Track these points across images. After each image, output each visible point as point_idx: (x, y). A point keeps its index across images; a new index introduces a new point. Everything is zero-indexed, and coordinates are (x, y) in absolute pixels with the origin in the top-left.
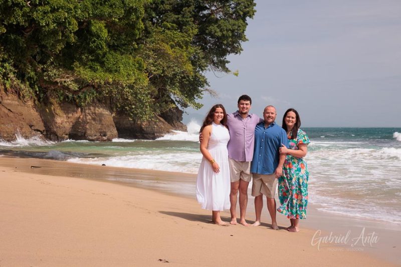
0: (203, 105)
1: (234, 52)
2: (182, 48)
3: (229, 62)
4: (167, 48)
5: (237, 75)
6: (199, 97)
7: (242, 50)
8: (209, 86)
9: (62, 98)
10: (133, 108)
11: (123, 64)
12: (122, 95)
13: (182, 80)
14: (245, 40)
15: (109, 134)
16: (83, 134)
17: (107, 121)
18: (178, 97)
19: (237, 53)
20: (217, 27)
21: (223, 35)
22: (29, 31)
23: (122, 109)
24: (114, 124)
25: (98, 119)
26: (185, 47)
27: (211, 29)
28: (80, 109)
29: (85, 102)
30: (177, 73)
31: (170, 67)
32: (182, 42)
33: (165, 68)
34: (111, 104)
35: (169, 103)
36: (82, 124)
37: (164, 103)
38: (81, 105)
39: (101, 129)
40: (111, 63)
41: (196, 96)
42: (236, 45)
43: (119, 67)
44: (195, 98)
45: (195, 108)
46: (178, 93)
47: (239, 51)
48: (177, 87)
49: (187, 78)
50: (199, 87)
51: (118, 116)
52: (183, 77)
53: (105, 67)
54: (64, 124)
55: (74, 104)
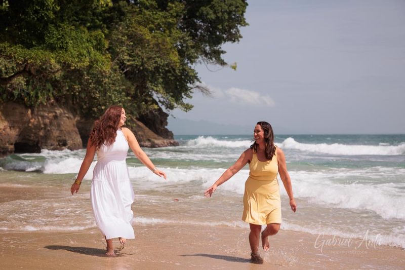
0: (193, 106)
1: (230, 40)
3: (225, 52)
4: (144, 32)
5: (235, 69)
6: (188, 96)
7: (241, 37)
8: (200, 82)
10: (102, 109)
11: (72, 39)
12: (88, 93)
13: (166, 76)
14: (245, 24)
15: (70, 142)
16: (35, 143)
17: (67, 126)
18: (162, 97)
19: (234, 41)
20: (210, 8)
21: (217, 17)
23: (89, 111)
24: (76, 129)
25: (56, 123)
26: (167, 32)
27: (202, 11)
28: (29, 112)
29: (37, 101)
30: (160, 65)
31: (151, 58)
33: (145, 59)
34: (73, 103)
35: (149, 103)
36: (33, 130)
37: (144, 103)
38: (32, 105)
39: (60, 137)
40: (53, 38)
41: (184, 95)
42: (233, 31)
43: (67, 43)
44: (183, 97)
45: (184, 110)
46: (161, 91)
47: (238, 39)
48: (160, 84)
49: (172, 71)
50: (187, 83)
51: (83, 120)
52: (167, 70)
53: (44, 42)
54: (8, 130)
55: (22, 104)
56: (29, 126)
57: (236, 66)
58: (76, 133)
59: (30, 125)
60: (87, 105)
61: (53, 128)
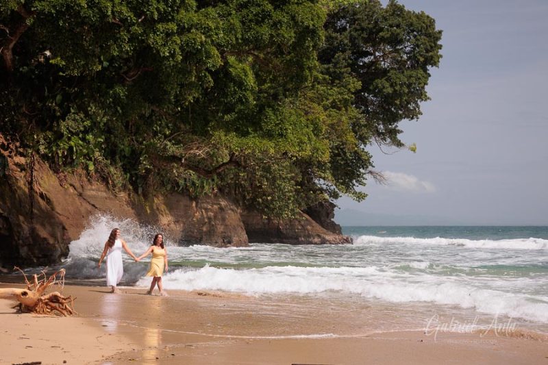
0: (367, 195)
1: (408, 117)
2: (339, 109)
3: (402, 132)
5: (414, 151)
6: (361, 183)
7: (421, 113)
8: (374, 167)
9: (169, 187)
10: (268, 201)
14: (427, 98)
15: (235, 239)
17: (233, 220)
19: (412, 118)
20: (386, 80)
21: (395, 91)
22: (133, 76)
23: (253, 202)
24: (242, 224)
25: (220, 217)
26: (344, 109)
27: (377, 85)
28: (194, 204)
29: (202, 192)
32: (340, 101)
34: (236, 194)
35: (318, 192)
36: (197, 226)
37: (311, 192)
38: (197, 196)
39: (225, 233)
40: (271, 123)
41: (356, 182)
42: (411, 106)
43: (286, 129)
44: (354, 185)
45: (356, 200)
46: (330, 178)
47: (417, 116)
48: (328, 169)
49: (342, 154)
50: (360, 168)
51: (245, 213)
52: (337, 153)
53: (261, 129)
54: (172, 225)
55: (187, 195)
56: (193, 221)
57: (416, 148)
58: (242, 228)
59: (195, 219)
60: (250, 195)
61: (218, 222)
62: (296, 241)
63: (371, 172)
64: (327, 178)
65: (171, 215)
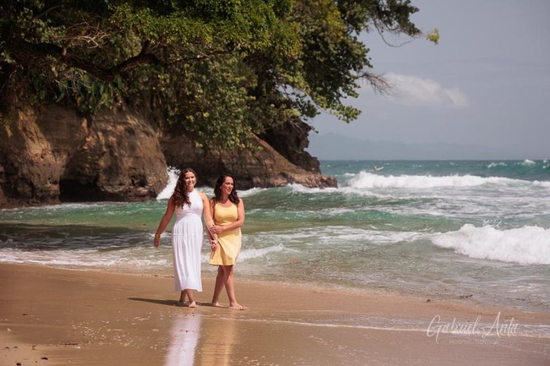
0: (360, 112)
3: (416, 10)
5: (436, 41)
6: (351, 93)
8: (371, 66)
9: (43, 94)
10: (204, 119)
13: (310, 55)
15: (151, 180)
16: (92, 181)
17: (147, 149)
18: (293, 94)
23: (179, 121)
24: (161, 155)
25: (127, 144)
28: (85, 124)
29: (98, 102)
34: (152, 108)
35: (284, 106)
36: (89, 157)
37: (273, 105)
38: (89, 110)
39: (135, 169)
41: (343, 91)
43: (231, 5)
44: (340, 95)
45: (343, 120)
46: (302, 84)
48: (300, 70)
49: (322, 47)
50: (350, 69)
51: (168, 138)
52: (313, 45)
54: (49, 157)
55: (72, 109)
56: (84, 150)
57: (438, 37)
58: (162, 162)
59: (86, 148)
60: (176, 109)
61: (123, 152)
62: (247, 183)
63: (366, 75)
64: (298, 83)
65: (48, 140)
